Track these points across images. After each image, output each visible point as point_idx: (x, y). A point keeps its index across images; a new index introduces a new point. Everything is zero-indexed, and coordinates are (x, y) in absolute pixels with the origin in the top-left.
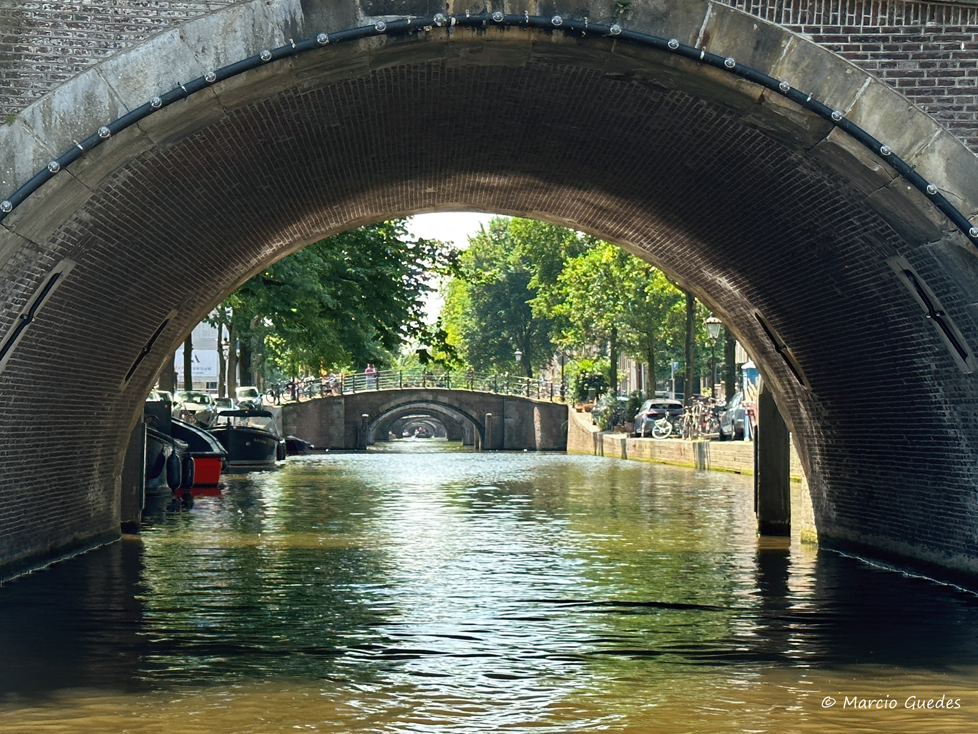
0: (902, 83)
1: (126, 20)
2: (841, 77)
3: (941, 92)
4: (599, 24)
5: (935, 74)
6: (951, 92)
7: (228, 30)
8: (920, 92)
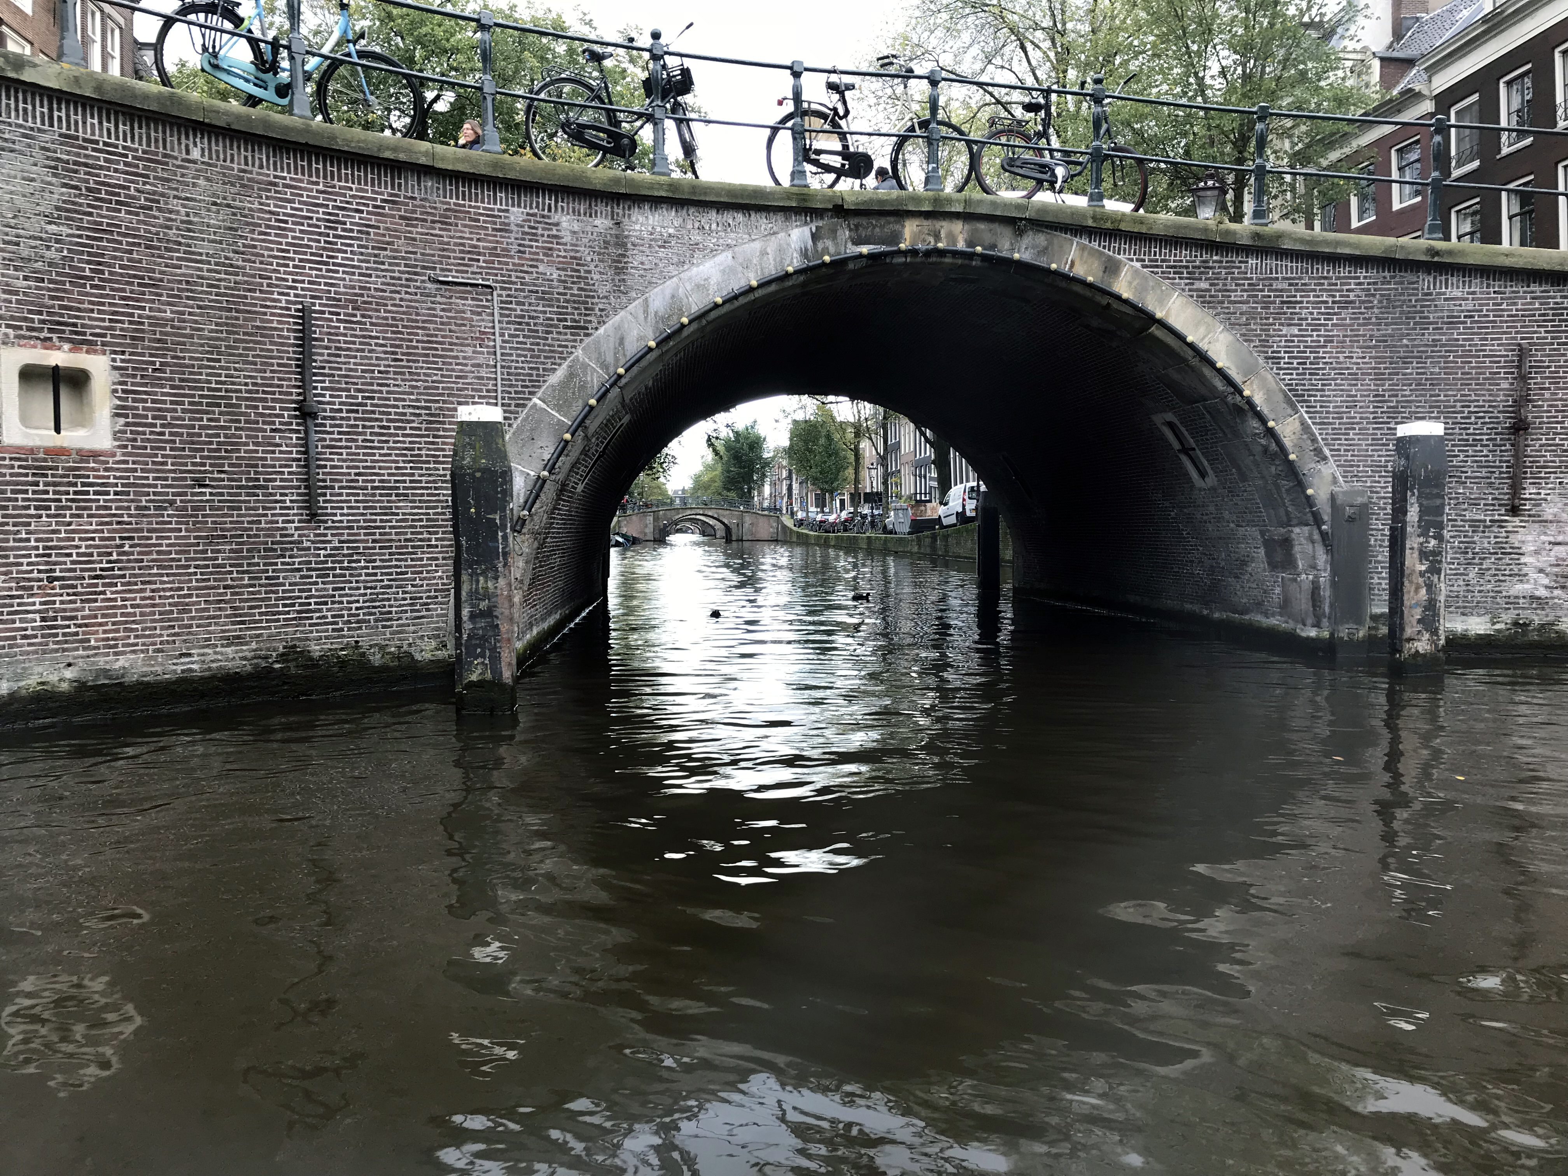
0: (1198, 296)
1: (697, 244)
2: (1159, 292)
3: (1223, 302)
4: (1005, 254)
5: (1219, 291)
6: (1230, 302)
7: (764, 253)
8: (1209, 302)
